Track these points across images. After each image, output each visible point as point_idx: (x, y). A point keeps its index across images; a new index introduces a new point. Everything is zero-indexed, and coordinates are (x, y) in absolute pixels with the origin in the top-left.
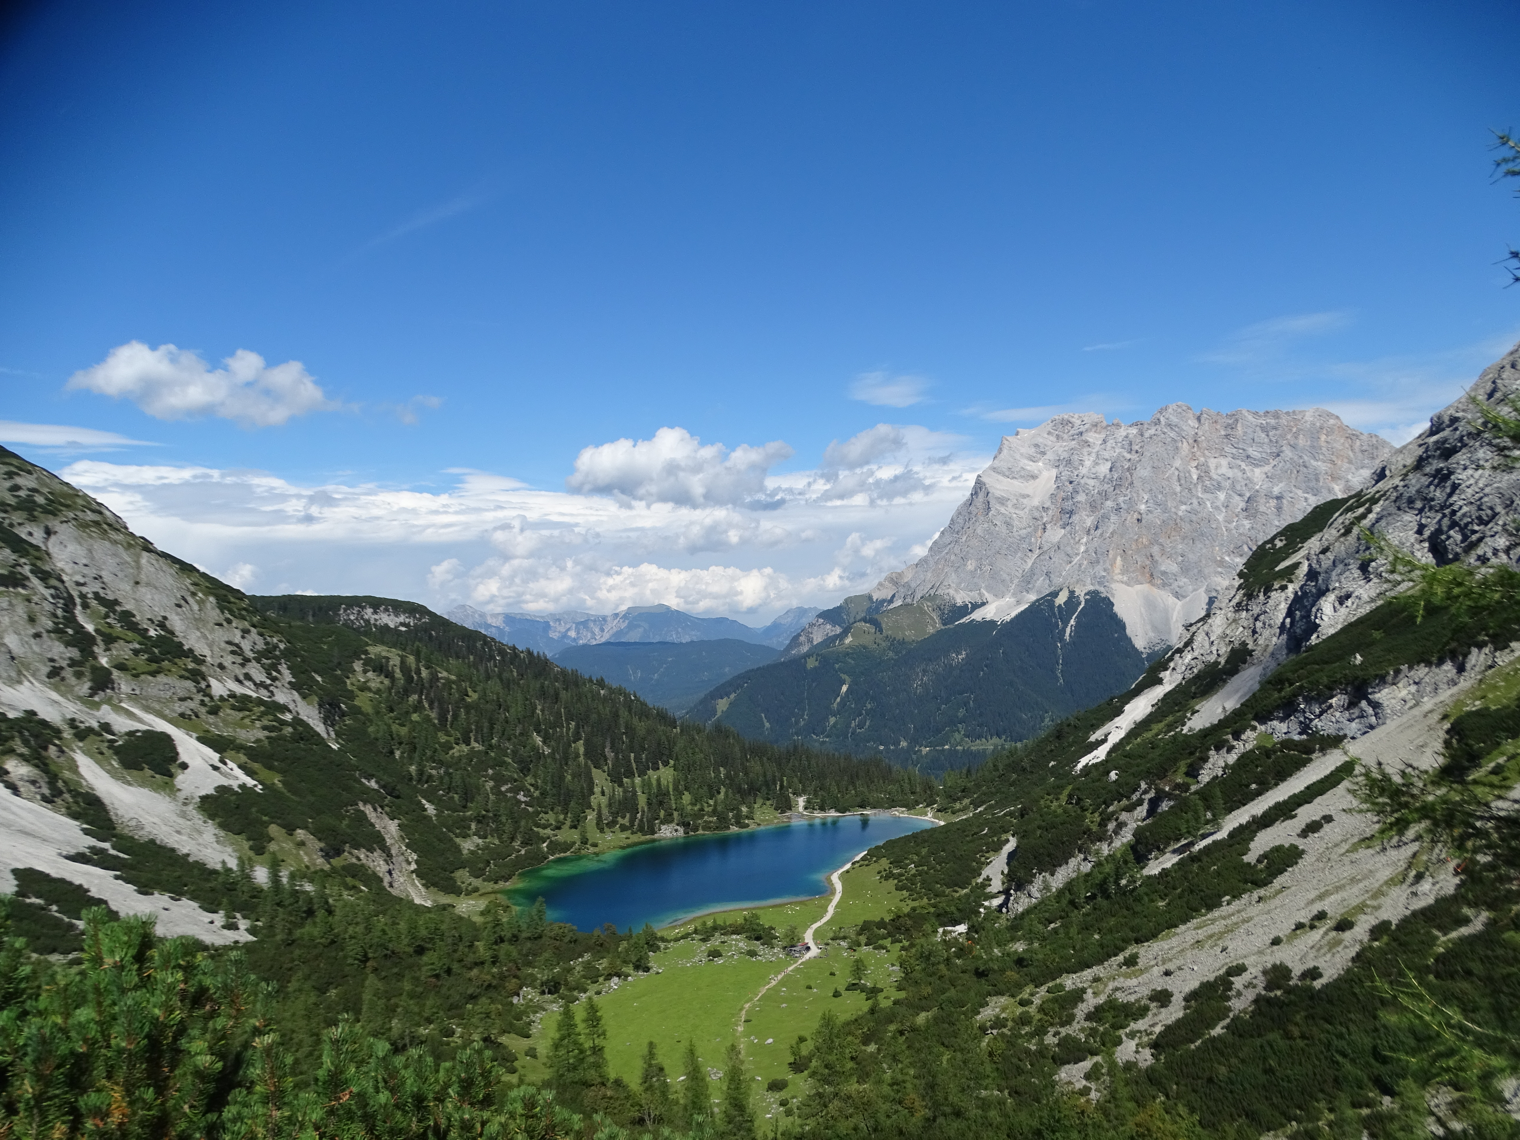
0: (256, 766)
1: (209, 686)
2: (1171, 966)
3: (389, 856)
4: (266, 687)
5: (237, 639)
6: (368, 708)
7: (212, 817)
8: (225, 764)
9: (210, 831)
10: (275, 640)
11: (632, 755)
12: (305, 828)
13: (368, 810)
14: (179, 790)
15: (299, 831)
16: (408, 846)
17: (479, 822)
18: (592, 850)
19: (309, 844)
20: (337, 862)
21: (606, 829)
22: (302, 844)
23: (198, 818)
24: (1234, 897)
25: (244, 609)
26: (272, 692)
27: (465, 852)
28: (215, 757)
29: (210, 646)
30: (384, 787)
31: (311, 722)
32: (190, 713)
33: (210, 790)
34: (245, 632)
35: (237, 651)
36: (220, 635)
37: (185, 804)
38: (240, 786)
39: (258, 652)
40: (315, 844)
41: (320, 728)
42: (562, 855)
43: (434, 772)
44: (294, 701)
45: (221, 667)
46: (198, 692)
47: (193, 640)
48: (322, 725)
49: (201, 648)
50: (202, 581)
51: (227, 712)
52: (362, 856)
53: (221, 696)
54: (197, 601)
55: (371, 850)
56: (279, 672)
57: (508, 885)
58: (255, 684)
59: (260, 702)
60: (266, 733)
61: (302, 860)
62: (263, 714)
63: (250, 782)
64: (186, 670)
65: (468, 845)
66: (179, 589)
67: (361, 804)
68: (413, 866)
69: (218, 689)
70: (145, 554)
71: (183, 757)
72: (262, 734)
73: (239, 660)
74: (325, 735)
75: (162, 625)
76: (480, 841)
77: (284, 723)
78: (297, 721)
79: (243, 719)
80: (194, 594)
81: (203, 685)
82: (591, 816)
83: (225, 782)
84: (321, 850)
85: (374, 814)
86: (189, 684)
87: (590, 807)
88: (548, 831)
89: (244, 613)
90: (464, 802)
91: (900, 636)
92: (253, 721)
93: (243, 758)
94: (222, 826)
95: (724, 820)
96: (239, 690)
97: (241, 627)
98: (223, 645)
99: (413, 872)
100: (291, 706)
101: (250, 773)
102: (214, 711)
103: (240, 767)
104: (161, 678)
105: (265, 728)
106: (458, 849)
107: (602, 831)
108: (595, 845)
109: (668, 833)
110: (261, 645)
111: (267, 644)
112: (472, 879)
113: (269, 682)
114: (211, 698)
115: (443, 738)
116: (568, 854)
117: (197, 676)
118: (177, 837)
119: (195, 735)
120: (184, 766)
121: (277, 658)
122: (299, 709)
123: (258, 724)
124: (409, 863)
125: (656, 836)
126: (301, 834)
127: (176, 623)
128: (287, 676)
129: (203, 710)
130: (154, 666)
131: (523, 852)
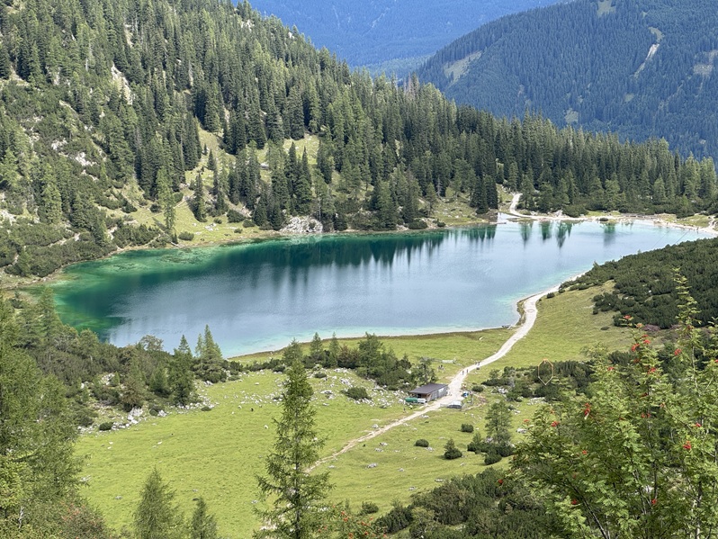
18: (182, 244)
21: (207, 217)
42: (137, 248)
57: (46, 281)
76: (11, 217)
82: (187, 196)
88: (118, 213)
107: (200, 218)
108: (188, 238)
109: (299, 229)
116: (145, 247)
125: (283, 232)
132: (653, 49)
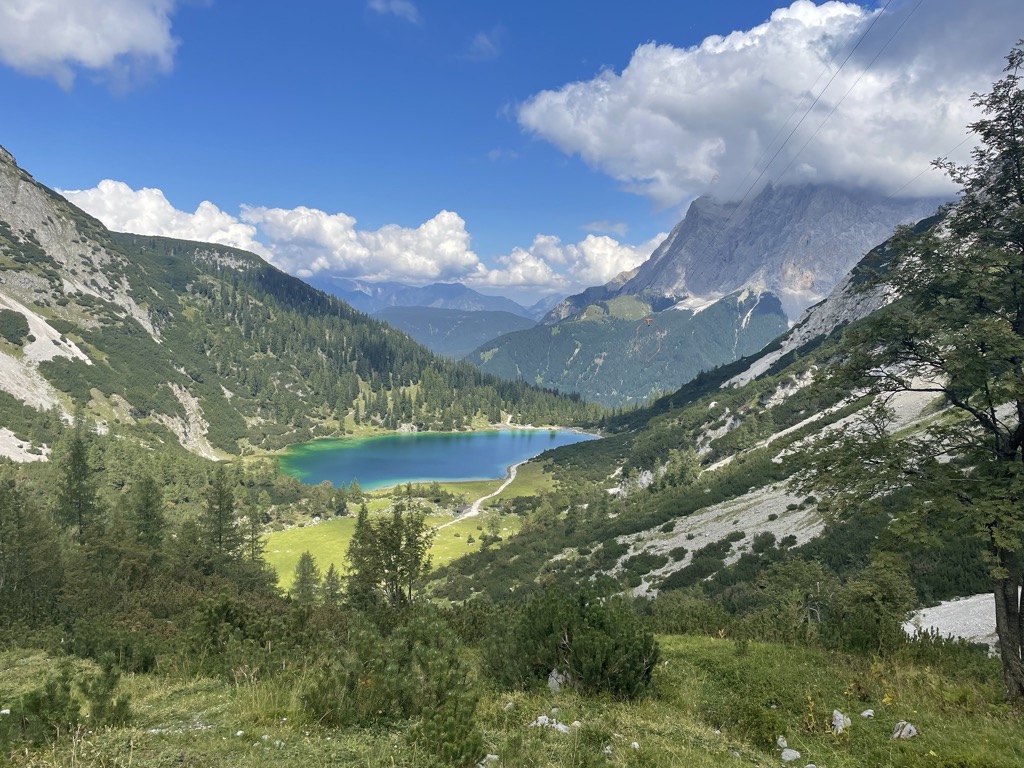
0: (90, 346)
1: (61, 285)
2: (694, 533)
3: (186, 421)
4: (108, 292)
5: (89, 254)
6: (190, 318)
7: (47, 377)
8: (66, 342)
9: (45, 386)
10: (119, 259)
11: (391, 374)
12: (119, 393)
13: (175, 388)
14: (25, 355)
15: (114, 395)
16: (203, 417)
17: (263, 407)
18: (347, 436)
19: (121, 405)
20: (143, 421)
21: (361, 423)
22: (116, 405)
23: (37, 377)
24: (758, 488)
25: (98, 233)
26: (112, 296)
27: (249, 426)
28: (57, 335)
29: (67, 257)
30: (191, 374)
31: (141, 322)
32: (42, 301)
33: (49, 358)
34: (96, 250)
35: (88, 262)
36: (76, 250)
37: (28, 365)
38: (73, 358)
39: (105, 265)
40: (125, 406)
41: (148, 327)
42: (325, 437)
43: (235, 369)
44: (129, 305)
45: (74, 273)
46: (52, 288)
47: (53, 250)
48: (151, 327)
49: (59, 257)
50: (68, 209)
51: (73, 304)
52: (164, 420)
53: (70, 293)
54: (61, 223)
55: (172, 416)
56: (120, 283)
57: (278, 452)
58: (99, 288)
59: (101, 301)
60: (102, 324)
61: (113, 415)
62: (101, 310)
63: (83, 357)
64: (44, 271)
65: (252, 422)
66: (46, 211)
67: (169, 384)
68: (206, 432)
69: (68, 287)
70: (22, 182)
71: (32, 332)
72: (98, 325)
73: (88, 269)
74: (152, 333)
75: (30, 236)
76: (262, 421)
77: (119, 319)
78: (130, 319)
79: (84, 311)
80: (59, 217)
81: (57, 283)
82: (352, 412)
83: (63, 354)
84: (130, 411)
85: (179, 391)
86: (46, 282)
87: (352, 406)
88: (317, 420)
89: (97, 235)
90: (253, 392)
91: (621, 317)
92: (92, 314)
93: (80, 339)
94: (53, 384)
95: (448, 425)
96: (85, 291)
97: (93, 245)
98: (77, 257)
99: (204, 436)
100: (127, 308)
101: (85, 351)
102: (63, 303)
103: (76, 345)
104: (23, 274)
105: (100, 320)
106: (244, 424)
107: (358, 423)
108: (351, 432)
109: (405, 430)
110: (107, 260)
111: (113, 261)
112: (250, 446)
113: (110, 288)
114: (62, 294)
115: (246, 346)
116: (329, 437)
117: (52, 277)
118: (16, 387)
119: (44, 318)
120: (32, 339)
121: (121, 273)
122: (132, 311)
123: (96, 316)
124: (203, 429)
125: (397, 431)
126: (115, 397)
127: (42, 236)
128: (126, 286)
129: (55, 301)
130: (19, 265)
131: (295, 431)
132: (577, 351)
